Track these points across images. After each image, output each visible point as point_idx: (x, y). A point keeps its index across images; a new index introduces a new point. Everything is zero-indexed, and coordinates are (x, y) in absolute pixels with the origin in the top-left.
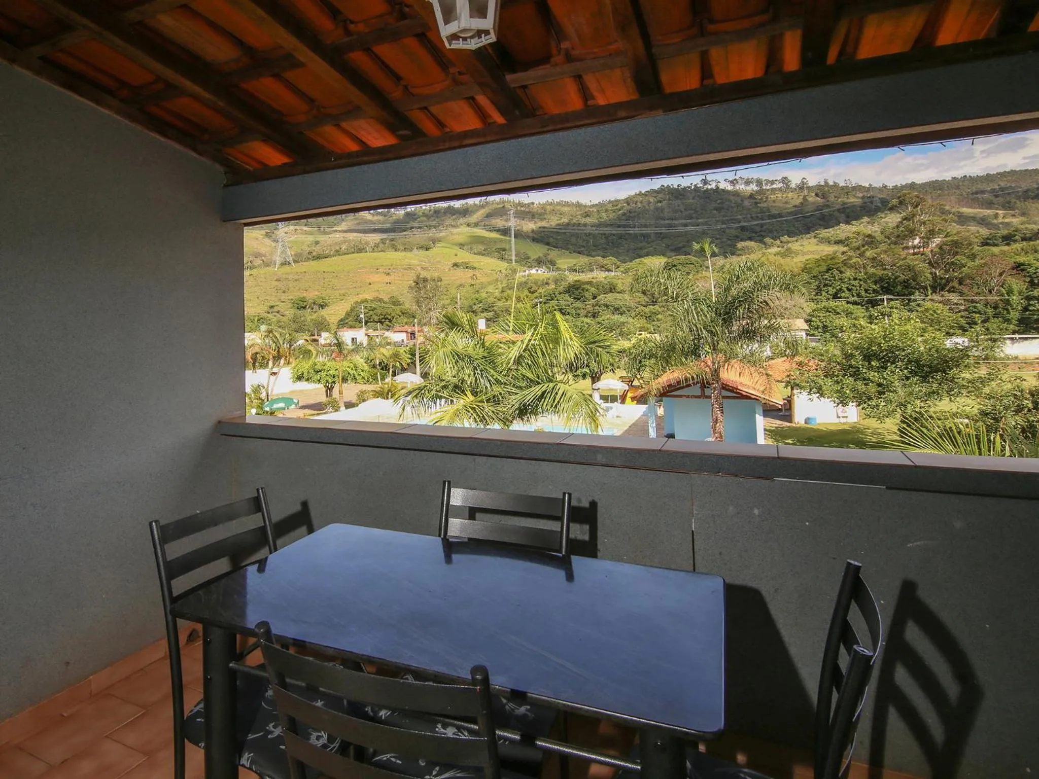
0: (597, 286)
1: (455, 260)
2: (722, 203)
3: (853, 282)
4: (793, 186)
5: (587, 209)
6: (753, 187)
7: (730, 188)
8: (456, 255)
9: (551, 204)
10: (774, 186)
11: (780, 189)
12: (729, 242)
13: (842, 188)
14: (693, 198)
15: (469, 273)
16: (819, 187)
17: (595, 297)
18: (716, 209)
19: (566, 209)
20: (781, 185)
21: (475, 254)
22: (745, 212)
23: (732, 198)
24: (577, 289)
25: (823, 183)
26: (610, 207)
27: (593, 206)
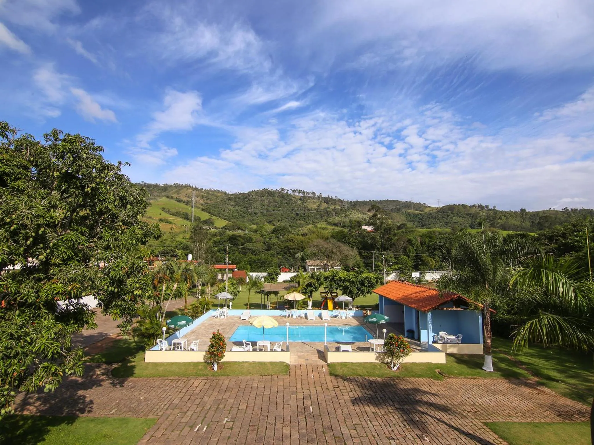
0: (244, 238)
1: (160, 217)
2: (289, 201)
3: (353, 244)
4: (316, 196)
5: (230, 196)
6: (301, 195)
7: (292, 194)
8: (160, 214)
9: (212, 191)
10: (309, 195)
11: (311, 197)
12: (291, 220)
13: (334, 200)
14: (277, 197)
15: (169, 226)
16: (325, 198)
17: (242, 245)
18: (286, 203)
19: (220, 195)
20: (312, 195)
21: (171, 214)
22: (298, 206)
23: (293, 199)
24: (234, 239)
25: (327, 197)
26: (240, 196)
27: (232, 195)
